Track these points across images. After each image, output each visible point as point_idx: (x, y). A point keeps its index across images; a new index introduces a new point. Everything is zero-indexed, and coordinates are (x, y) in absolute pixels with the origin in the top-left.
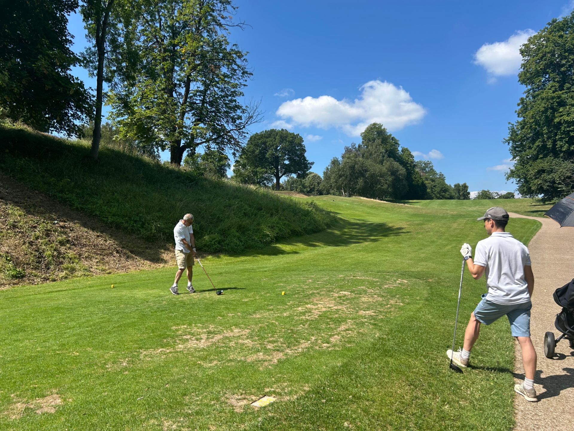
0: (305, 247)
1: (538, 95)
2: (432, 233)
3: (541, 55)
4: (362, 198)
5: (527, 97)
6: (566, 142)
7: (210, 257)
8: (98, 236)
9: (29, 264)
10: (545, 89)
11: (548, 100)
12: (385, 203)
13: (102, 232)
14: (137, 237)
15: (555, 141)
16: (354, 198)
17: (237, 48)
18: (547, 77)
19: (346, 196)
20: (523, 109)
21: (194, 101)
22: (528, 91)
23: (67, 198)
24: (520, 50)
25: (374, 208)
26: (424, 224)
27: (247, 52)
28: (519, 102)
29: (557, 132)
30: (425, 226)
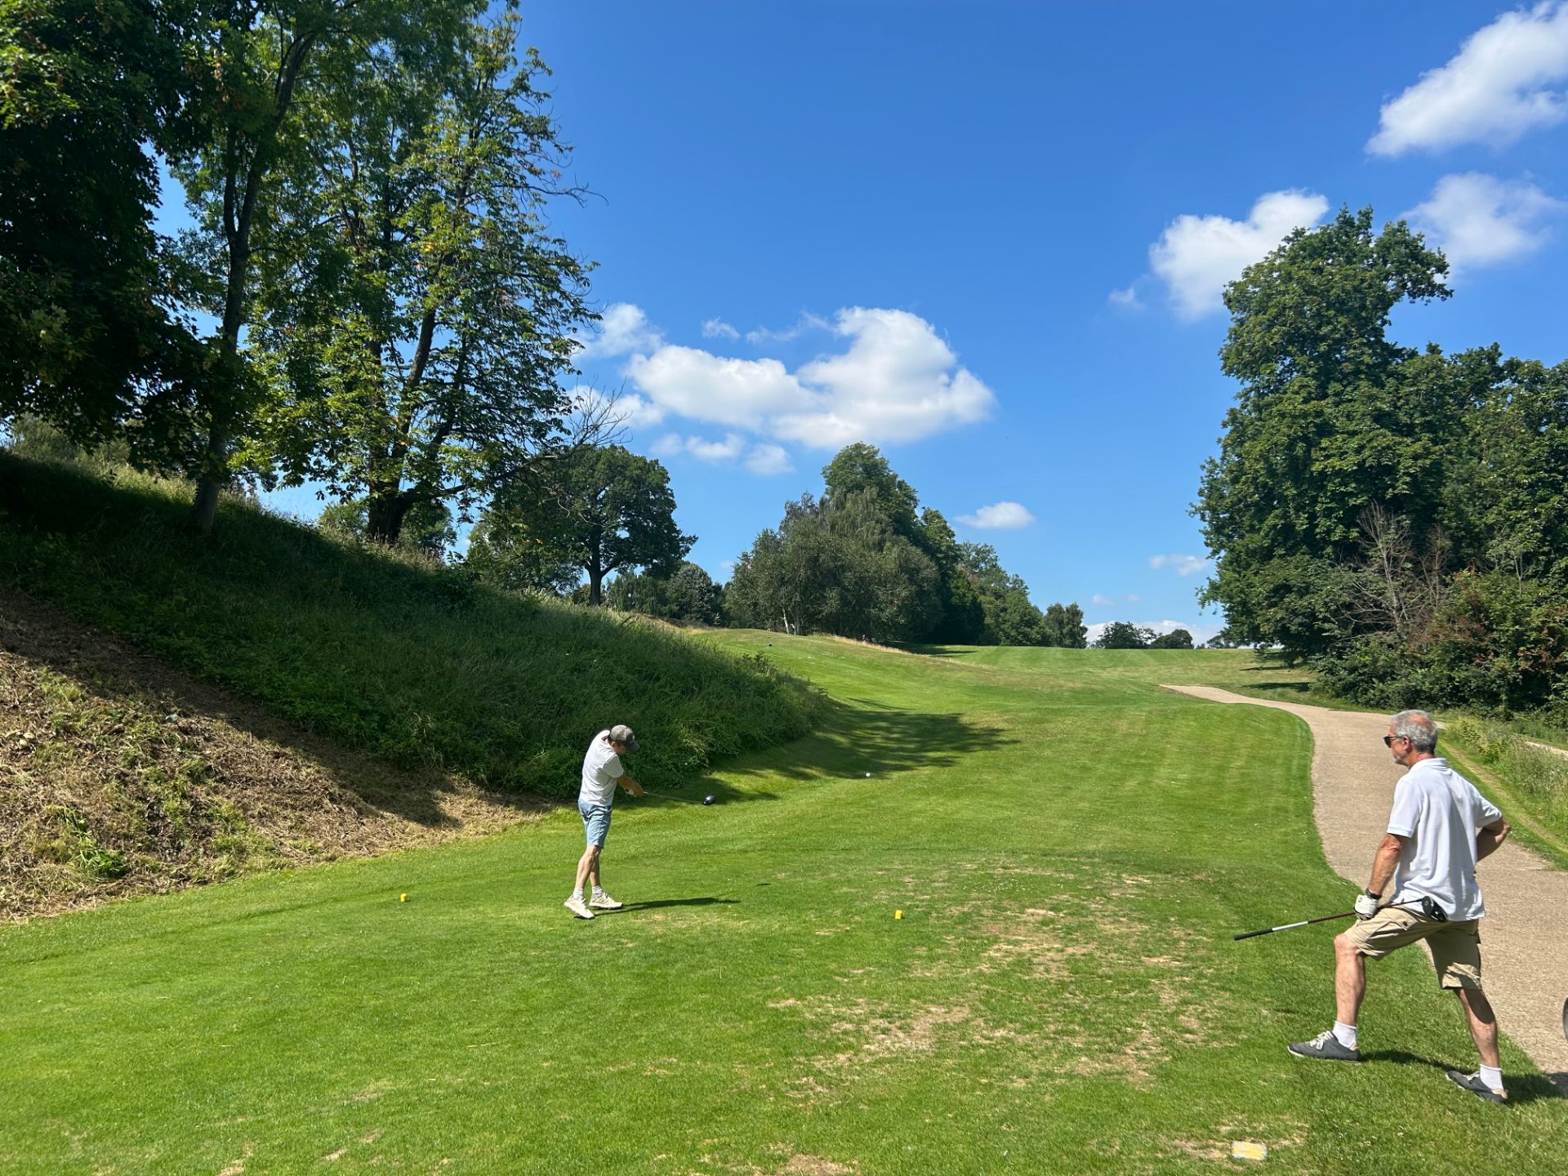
0: (784, 779)
1: (1269, 405)
2: (1073, 746)
3: (1273, 311)
4: (837, 638)
5: (1244, 407)
6: (1340, 520)
7: (560, 811)
8: (277, 756)
9: (132, 837)
10: (1285, 393)
11: (1294, 417)
12: (900, 655)
13: (283, 744)
14: (371, 755)
15: (1312, 517)
16: (816, 640)
17: (563, 250)
18: (1287, 362)
19: (792, 631)
20: (1235, 435)
21: (440, 376)
22: (1246, 394)
23: (182, 649)
24: (1225, 295)
25: (877, 667)
26: (1048, 722)
27: (595, 264)
28: (1227, 418)
29: (1317, 496)
30: (1052, 725)
